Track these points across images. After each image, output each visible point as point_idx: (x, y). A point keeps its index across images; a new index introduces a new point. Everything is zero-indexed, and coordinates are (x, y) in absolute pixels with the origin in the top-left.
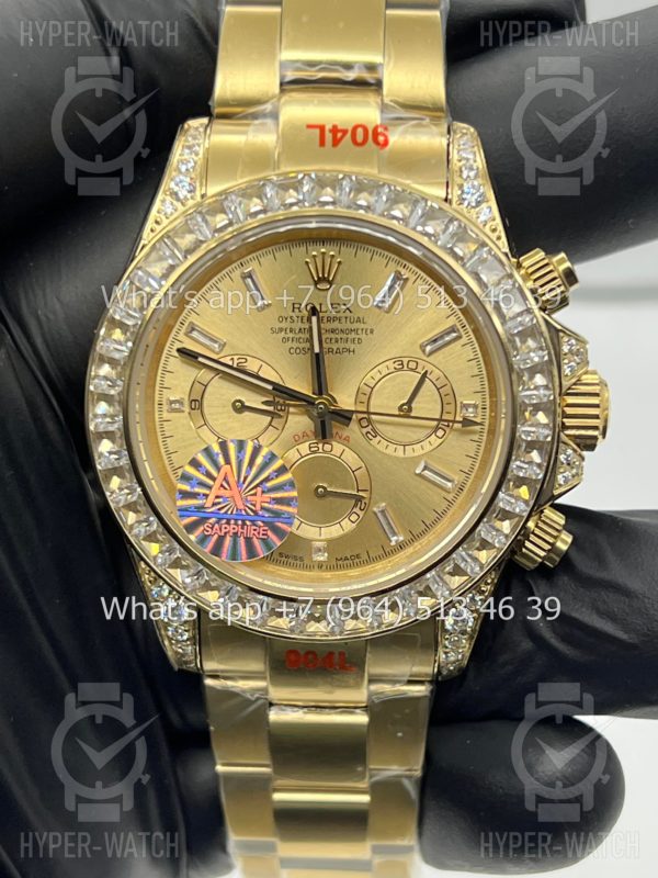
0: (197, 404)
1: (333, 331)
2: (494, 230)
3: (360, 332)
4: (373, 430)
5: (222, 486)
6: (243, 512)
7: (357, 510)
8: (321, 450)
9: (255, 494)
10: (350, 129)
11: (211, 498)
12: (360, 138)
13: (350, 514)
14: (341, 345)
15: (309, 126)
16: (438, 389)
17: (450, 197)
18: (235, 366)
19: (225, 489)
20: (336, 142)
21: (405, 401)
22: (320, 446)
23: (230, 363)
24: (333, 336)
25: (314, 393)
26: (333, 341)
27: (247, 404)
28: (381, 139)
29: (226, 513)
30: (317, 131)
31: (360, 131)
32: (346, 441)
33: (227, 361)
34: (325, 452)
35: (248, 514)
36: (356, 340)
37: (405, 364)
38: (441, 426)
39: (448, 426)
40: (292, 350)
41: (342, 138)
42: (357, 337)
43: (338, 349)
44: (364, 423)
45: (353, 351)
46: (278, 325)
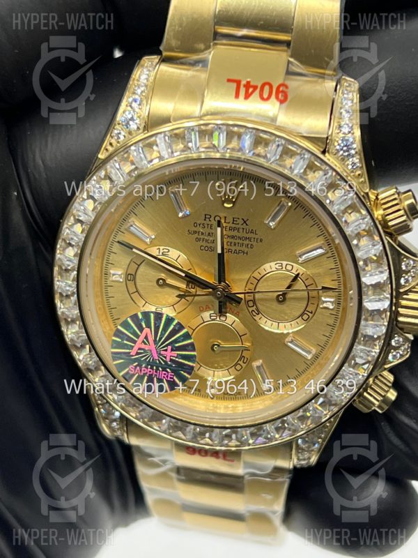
0: (132, 277)
1: (233, 237)
3: (252, 240)
4: (257, 309)
5: (143, 341)
6: (157, 361)
8: (218, 319)
10: (260, 85)
11: (135, 349)
12: (266, 94)
14: (238, 248)
15: (229, 80)
16: (306, 286)
19: (146, 344)
20: (247, 96)
24: (233, 240)
26: (233, 245)
27: (168, 282)
29: (145, 360)
30: (235, 85)
31: (267, 89)
32: (237, 314)
34: (221, 320)
35: (160, 363)
36: (249, 246)
37: (284, 266)
38: (306, 312)
39: (312, 313)
40: (202, 248)
41: (253, 92)
42: (250, 243)
43: (235, 250)
44: (251, 304)
45: (247, 253)
46: (194, 229)
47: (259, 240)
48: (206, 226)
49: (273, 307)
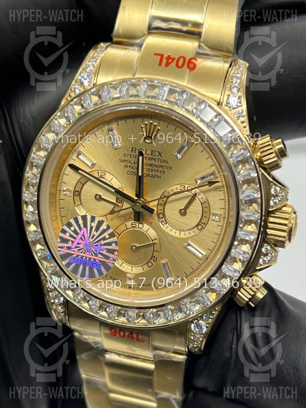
0: (78, 193)
1: (151, 165)
2: (243, 123)
3: (165, 168)
4: (165, 220)
5: (81, 238)
6: (90, 254)
7: (152, 261)
8: (137, 227)
9: (97, 245)
10: (176, 58)
11: (75, 243)
13: (148, 263)
14: (154, 173)
15: (156, 54)
16: (201, 204)
17: (221, 101)
19: (83, 240)
20: (167, 64)
21: (183, 208)
22: (137, 224)
23: (97, 176)
24: (150, 168)
25: (136, 197)
26: (150, 171)
29: (81, 252)
30: (159, 57)
32: (150, 224)
34: (139, 228)
35: (92, 255)
36: (162, 172)
37: (186, 188)
39: (204, 224)
40: (129, 173)
41: (171, 62)
42: (163, 170)
43: (152, 175)
44: (161, 216)
45: (160, 177)
46: (124, 158)
47: (169, 168)
48: (132, 156)
49: (177, 218)
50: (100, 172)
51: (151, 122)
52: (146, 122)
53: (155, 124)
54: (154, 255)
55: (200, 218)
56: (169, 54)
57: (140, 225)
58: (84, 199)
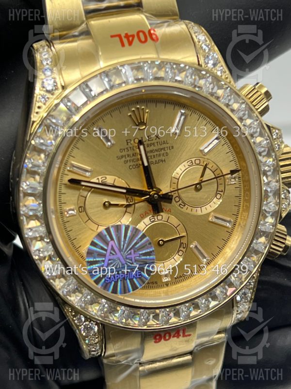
0: (82, 209)
1: (151, 151)
2: (227, 78)
3: (166, 149)
4: (183, 202)
5: (111, 253)
6: (126, 265)
7: (182, 249)
8: (156, 220)
9: (131, 254)
10: (136, 34)
11: (107, 261)
12: (143, 38)
13: (178, 252)
14: (157, 159)
15: (112, 36)
16: (213, 172)
17: (200, 63)
18: (100, 182)
19: (113, 254)
20: (130, 43)
21: (198, 182)
22: (156, 217)
23: (97, 181)
24: (152, 154)
25: (149, 189)
26: (153, 157)
27: (112, 203)
28: (154, 36)
30: (117, 39)
31: (141, 35)
32: (169, 211)
33: (95, 180)
34: (158, 220)
36: (165, 154)
37: (194, 162)
38: (218, 192)
39: (222, 192)
40: (131, 167)
41: (133, 40)
42: (165, 152)
43: (156, 161)
44: (177, 199)
45: (165, 161)
46: (120, 154)
47: (171, 148)
48: (129, 149)
49: (194, 196)
50: (100, 177)
51: (138, 106)
52: (133, 109)
53: (143, 107)
54: (181, 242)
55: (216, 187)
56: (126, 32)
57: (158, 217)
58: (91, 213)
